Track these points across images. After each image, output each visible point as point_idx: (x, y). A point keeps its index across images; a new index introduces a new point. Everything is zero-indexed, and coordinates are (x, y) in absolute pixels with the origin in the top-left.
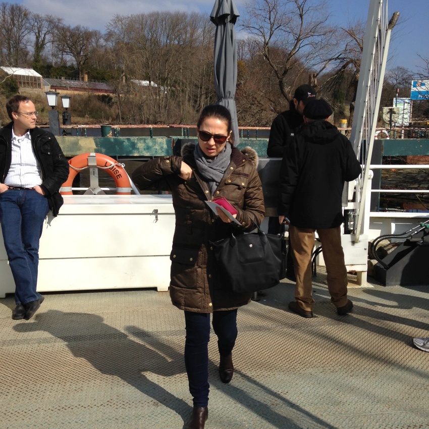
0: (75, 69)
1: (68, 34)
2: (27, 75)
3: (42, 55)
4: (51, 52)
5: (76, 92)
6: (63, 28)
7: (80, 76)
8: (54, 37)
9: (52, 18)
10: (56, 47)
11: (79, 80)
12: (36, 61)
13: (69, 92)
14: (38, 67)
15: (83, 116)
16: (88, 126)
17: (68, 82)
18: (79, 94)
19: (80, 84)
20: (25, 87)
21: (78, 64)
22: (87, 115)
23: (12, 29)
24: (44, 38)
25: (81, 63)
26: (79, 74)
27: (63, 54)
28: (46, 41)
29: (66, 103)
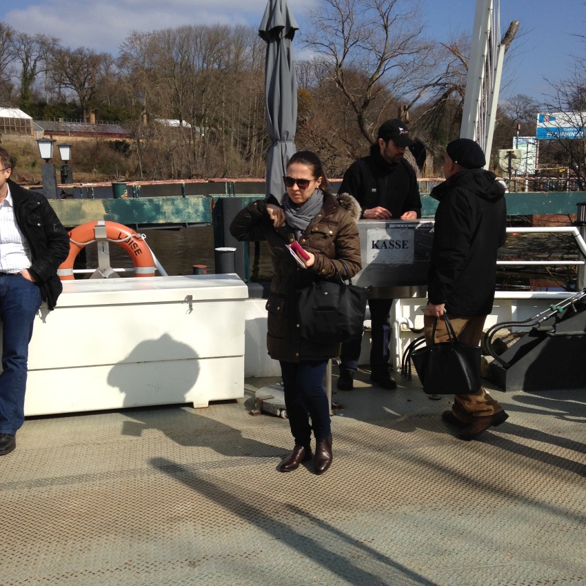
0: (77, 107)
1: (68, 59)
2: (12, 117)
3: (32, 89)
4: (44, 85)
5: (80, 139)
6: (60, 52)
7: (85, 116)
8: (47, 63)
9: (44, 38)
10: (51, 77)
11: (83, 121)
12: (24, 97)
13: (70, 139)
14: (27, 105)
15: (90, 171)
16: (95, 184)
17: (69, 125)
18: (83, 142)
19: (85, 127)
20: (8, 133)
21: (81, 101)
22: (95, 170)
24: (34, 66)
25: (86, 98)
26: (83, 114)
27: (60, 87)
28: (37, 70)
29: (65, 154)
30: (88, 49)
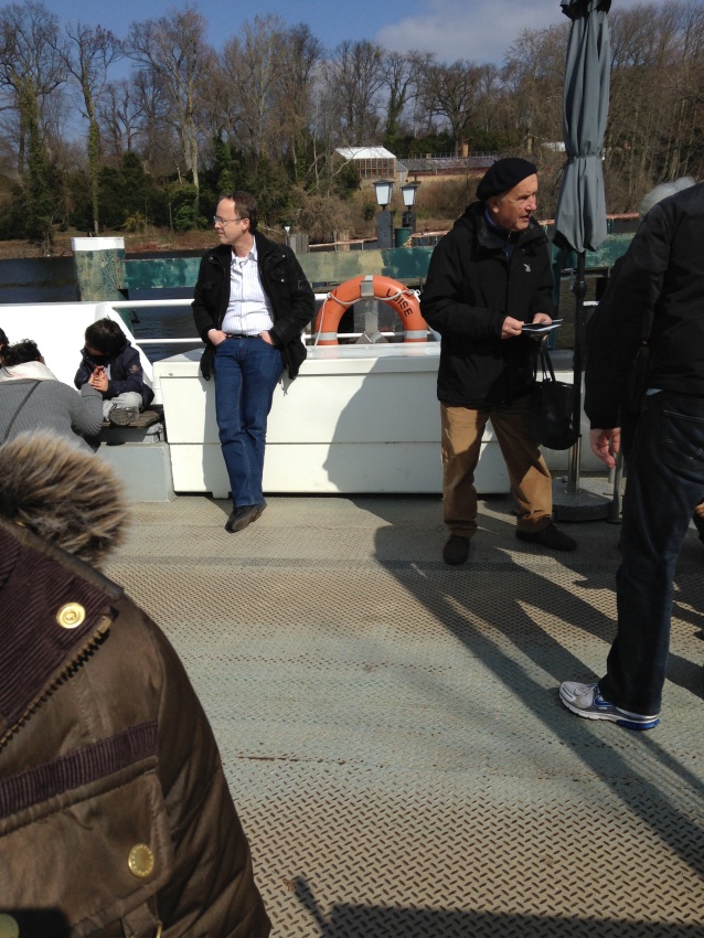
2: (374, 157)
3: (399, 121)
4: (412, 114)
5: (447, 178)
6: (435, 69)
7: (457, 148)
8: (419, 86)
9: (418, 55)
10: (421, 104)
11: (454, 155)
12: (390, 132)
13: (437, 179)
14: (392, 141)
17: (437, 161)
18: (451, 181)
19: (456, 162)
20: (369, 177)
23: (355, 83)
25: (460, 125)
26: (454, 146)
28: (406, 96)
30: (467, 62)
